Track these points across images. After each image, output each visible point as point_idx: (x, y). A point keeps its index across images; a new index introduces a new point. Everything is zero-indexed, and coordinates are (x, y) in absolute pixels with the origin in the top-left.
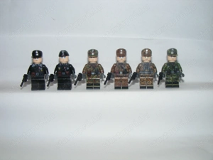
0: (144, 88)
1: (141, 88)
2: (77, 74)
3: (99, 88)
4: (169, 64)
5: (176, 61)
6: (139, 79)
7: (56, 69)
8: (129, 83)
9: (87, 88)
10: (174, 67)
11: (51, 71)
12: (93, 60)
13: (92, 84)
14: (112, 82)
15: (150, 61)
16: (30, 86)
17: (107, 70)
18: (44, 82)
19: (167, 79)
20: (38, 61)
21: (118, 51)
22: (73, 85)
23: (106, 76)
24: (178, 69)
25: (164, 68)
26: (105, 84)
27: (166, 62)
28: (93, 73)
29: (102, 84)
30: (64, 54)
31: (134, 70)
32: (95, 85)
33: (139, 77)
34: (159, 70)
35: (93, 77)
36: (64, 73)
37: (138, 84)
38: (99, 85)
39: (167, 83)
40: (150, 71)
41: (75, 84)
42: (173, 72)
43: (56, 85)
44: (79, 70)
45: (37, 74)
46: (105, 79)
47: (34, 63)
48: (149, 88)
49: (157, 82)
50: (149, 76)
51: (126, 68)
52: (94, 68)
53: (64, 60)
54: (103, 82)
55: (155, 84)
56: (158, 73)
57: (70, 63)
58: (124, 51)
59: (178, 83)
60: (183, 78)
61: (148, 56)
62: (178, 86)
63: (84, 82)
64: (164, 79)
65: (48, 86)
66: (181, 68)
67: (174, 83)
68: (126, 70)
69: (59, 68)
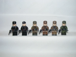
2: (29, 30)
3: (37, 35)
9: (33, 35)
10: (64, 28)
14: (42, 33)
16: (12, 34)
18: (17, 33)
19: (62, 32)
20: (15, 25)
23: (40, 31)
24: (66, 28)
25: (61, 28)
26: (39, 34)
31: (50, 29)
32: (35, 34)
33: (52, 31)
34: (59, 29)
35: (35, 31)
36: (24, 30)
37: (51, 34)
38: (37, 34)
39: (62, 33)
40: (56, 29)
41: (28, 34)
42: (64, 29)
43: (21, 34)
44: (30, 28)
45: (15, 30)
46: (39, 32)
48: (55, 35)
52: (35, 28)
53: (24, 25)
55: (58, 34)
56: (59, 30)
58: (46, 22)
59: (66, 33)
60: (68, 32)
63: (31, 33)
64: (61, 32)
65: (18, 34)
66: (67, 28)
67: (64, 33)
68: (47, 29)
69: (23, 28)
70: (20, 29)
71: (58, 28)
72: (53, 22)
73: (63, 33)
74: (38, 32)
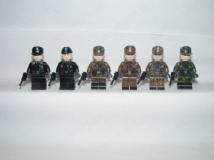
0: (154, 89)
1: (151, 88)
2: (81, 73)
3: (105, 88)
4: (182, 63)
5: (190, 60)
8: (138, 83)
9: (92, 88)
10: (187, 67)
12: (99, 58)
13: (97, 84)
14: (119, 82)
15: (162, 60)
16: (30, 85)
17: (114, 69)
18: (45, 81)
19: (179, 79)
20: (38, 58)
21: (127, 49)
22: (76, 84)
23: (113, 75)
24: (192, 69)
25: (177, 67)
26: (111, 84)
27: (179, 61)
28: (98, 72)
29: (108, 84)
30: (67, 51)
31: (143, 69)
32: (100, 84)
33: (149, 77)
34: (171, 70)
35: (98, 76)
36: (66, 72)
37: (147, 85)
38: (105, 84)
39: (179, 84)
40: (161, 71)
41: (79, 84)
42: (186, 72)
43: (58, 85)
44: (83, 68)
45: (38, 73)
46: (112, 79)
49: (168, 83)
50: (159, 76)
52: (100, 66)
53: (67, 57)
54: (110, 82)
55: (166, 85)
56: (170, 73)
57: (74, 61)
58: (133, 48)
59: (191, 84)
60: (197, 79)
61: (159, 55)
62: (191, 88)
63: (88, 82)
64: (176, 79)
65: (49, 85)
66: (195, 68)
67: (186, 84)
68: (135, 69)
69: (62, 67)
70: (53, 69)
71: (167, 67)
72: (154, 48)
73: (183, 84)
74: (109, 80)
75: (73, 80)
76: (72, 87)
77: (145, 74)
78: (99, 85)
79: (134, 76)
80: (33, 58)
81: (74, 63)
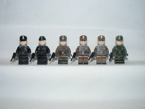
0: (100, 63)
1: (97, 63)
2: (51, 53)
3: (67, 63)
4: (117, 46)
5: (122, 45)
6: (96, 58)
7: (37, 49)
8: (89, 60)
10: (120, 49)
11: (33, 51)
12: (63, 43)
13: (62, 61)
14: (77, 59)
16: (17, 61)
17: (73, 51)
21: (81, 37)
23: (73, 55)
24: (124, 50)
27: (115, 45)
28: (63, 53)
29: (69, 61)
30: (42, 38)
31: (92, 51)
34: (110, 51)
36: (42, 53)
37: (95, 61)
38: (67, 61)
39: (116, 60)
40: (104, 52)
41: (50, 61)
42: (120, 52)
43: (36, 61)
44: (53, 50)
45: (23, 53)
47: (21, 45)
48: (103, 64)
50: (103, 55)
51: (86, 49)
52: (64, 49)
53: (42, 43)
54: (70, 59)
55: (108, 61)
56: (110, 53)
57: (47, 45)
58: (85, 37)
59: (124, 60)
60: (127, 57)
61: (102, 41)
62: (124, 63)
63: (56, 59)
64: (114, 57)
65: (30, 61)
69: (39, 49)
73: (119, 60)
75: (46, 58)
76: (45, 63)
77: (93, 54)
78: (63, 62)
79: (86, 56)
80: (20, 43)
81: (47, 47)
